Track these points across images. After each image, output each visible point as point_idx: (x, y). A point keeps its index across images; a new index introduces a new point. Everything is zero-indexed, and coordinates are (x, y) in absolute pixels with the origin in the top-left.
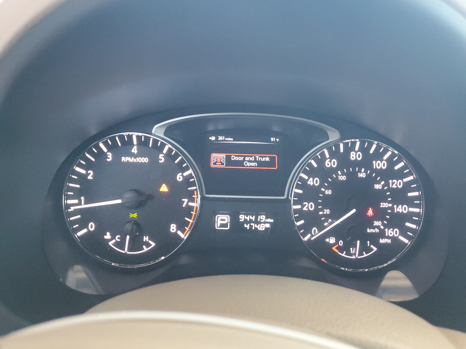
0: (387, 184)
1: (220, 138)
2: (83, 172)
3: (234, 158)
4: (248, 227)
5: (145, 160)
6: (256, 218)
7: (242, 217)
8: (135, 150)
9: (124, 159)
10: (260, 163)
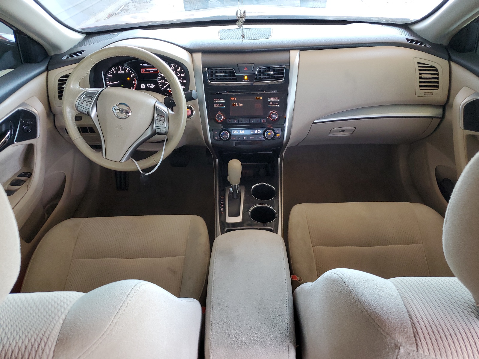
0: (181, 75)
1: (144, 64)
2: (109, 75)
3: (147, 70)
4: (149, 87)
5: (123, 72)
6: (151, 85)
7: (147, 85)
8: (120, 70)
9: (118, 72)
10: (154, 71)
